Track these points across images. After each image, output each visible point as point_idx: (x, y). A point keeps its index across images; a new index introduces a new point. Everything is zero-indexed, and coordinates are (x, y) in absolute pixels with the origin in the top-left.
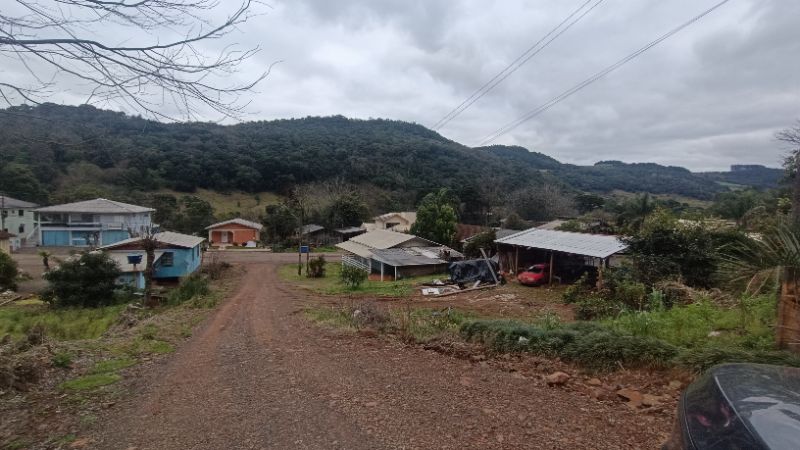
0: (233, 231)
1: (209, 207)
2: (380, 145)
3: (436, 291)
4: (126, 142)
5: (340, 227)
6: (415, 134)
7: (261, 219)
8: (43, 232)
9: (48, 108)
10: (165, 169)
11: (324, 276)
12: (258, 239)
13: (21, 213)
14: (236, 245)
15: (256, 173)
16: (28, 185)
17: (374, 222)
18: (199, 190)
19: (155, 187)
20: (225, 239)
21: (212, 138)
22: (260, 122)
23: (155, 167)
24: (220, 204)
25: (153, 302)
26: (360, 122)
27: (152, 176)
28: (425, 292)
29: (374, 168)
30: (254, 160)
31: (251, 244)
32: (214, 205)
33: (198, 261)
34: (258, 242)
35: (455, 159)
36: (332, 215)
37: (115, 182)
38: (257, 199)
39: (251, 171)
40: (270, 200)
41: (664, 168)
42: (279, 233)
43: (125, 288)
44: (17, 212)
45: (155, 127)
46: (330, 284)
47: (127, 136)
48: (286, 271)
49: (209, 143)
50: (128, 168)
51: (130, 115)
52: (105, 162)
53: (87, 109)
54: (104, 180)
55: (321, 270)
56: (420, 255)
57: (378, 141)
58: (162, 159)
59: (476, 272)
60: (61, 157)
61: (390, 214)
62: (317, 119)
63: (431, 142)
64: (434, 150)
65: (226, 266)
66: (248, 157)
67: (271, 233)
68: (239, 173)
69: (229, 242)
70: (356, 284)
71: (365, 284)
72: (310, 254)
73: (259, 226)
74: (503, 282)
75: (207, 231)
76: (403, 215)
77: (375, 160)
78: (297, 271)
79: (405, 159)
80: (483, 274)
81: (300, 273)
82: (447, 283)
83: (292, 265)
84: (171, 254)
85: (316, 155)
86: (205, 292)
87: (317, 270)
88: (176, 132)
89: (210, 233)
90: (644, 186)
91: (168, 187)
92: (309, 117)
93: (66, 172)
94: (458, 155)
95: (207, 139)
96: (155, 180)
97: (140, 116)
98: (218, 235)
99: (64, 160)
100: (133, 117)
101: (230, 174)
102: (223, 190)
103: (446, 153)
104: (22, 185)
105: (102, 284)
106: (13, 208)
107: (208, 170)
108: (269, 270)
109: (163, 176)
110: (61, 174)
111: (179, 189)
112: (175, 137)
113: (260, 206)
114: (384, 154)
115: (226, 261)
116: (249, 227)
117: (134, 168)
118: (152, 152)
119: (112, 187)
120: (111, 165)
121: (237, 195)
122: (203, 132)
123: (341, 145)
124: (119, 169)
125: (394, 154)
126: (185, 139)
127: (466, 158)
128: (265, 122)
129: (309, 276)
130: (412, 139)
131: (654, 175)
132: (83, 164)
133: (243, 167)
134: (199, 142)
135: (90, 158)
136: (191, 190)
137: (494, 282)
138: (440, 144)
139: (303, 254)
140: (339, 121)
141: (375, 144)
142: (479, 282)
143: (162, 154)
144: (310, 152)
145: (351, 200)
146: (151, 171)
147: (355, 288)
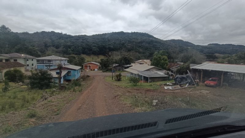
0: (91, 65)
1: (84, 59)
2: (134, 40)
3: (170, 88)
4: (63, 41)
5: (124, 65)
6: (145, 36)
7: (99, 62)
8: (37, 65)
9: (43, 33)
10: (73, 48)
11: (121, 80)
12: (98, 68)
13: (32, 60)
14: (91, 70)
15: (98, 49)
16: (35, 52)
17: (135, 63)
18: (81, 54)
19: (70, 54)
20: (88, 68)
21: (85, 39)
22: (99, 34)
23: (70, 48)
24: (87, 58)
25: (62, 88)
26: (128, 33)
27: (69, 51)
28: (166, 88)
29: (133, 47)
30: (97, 46)
31: (96, 70)
32: (85, 58)
33: (79, 74)
34: (98, 69)
35: (159, 44)
36: (121, 61)
37: (59, 53)
38: (98, 57)
39: (96, 49)
40: (102, 57)
41: (235, 45)
42: (105, 67)
43: (54, 83)
44: (31, 60)
45: (70, 36)
46: (124, 83)
47: (63, 39)
48: (107, 78)
49: (84, 41)
50: (63, 48)
51: (63, 34)
52: (57, 47)
53: (53, 32)
54: (57, 52)
55: (120, 78)
56: (156, 73)
57: (134, 39)
58: (72, 46)
59: (186, 80)
60: (46, 46)
61: (141, 60)
62: (116, 33)
63: (151, 39)
64: (152, 41)
65: (88, 76)
66: (95, 45)
67: (102, 66)
68: (93, 49)
69: (89, 69)
70: (135, 84)
71: (139, 84)
72: (116, 73)
73: (99, 64)
74: (198, 85)
75: (83, 65)
76: (145, 60)
77: (133, 45)
78: (112, 78)
79: (143, 44)
80: (189, 81)
81: (112, 79)
82: (174, 84)
83: (110, 76)
84: (70, 72)
85: (115, 43)
86: (80, 85)
87: (119, 78)
88: (75, 38)
89: (84, 66)
90: (227, 52)
91: (73, 54)
92: (113, 32)
93: (47, 50)
94: (160, 43)
95: (84, 40)
96: (70, 52)
97: (66, 34)
98: (86, 66)
99: (47, 47)
100: (64, 34)
101: (90, 50)
102: (88, 55)
103: (156, 42)
104: (33, 52)
105: (45, 81)
106: (30, 58)
107: (84, 48)
108: (102, 78)
109: (72, 51)
110: (46, 50)
111: (76, 54)
112: (75, 39)
113: (99, 59)
114: (136, 43)
115: (88, 75)
116: (96, 64)
117: (64, 49)
118: (69, 44)
119: (58, 54)
120: (59, 48)
121: (92, 56)
122: (83, 38)
123: (122, 40)
124: (61, 49)
125: (139, 43)
126: (78, 40)
127: (163, 44)
128: (100, 34)
129: (116, 80)
130: (145, 38)
131: (231, 48)
132: (52, 48)
133: (94, 47)
134: (82, 41)
135: (53, 46)
136: (80, 54)
137: (194, 85)
138: (154, 39)
139: (113, 73)
140: (122, 33)
141: (133, 40)
142: (188, 84)
143: (72, 44)
144: (113, 43)
145: (127, 56)
146: (69, 49)
147: (135, 86)
